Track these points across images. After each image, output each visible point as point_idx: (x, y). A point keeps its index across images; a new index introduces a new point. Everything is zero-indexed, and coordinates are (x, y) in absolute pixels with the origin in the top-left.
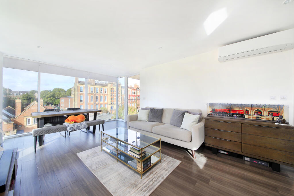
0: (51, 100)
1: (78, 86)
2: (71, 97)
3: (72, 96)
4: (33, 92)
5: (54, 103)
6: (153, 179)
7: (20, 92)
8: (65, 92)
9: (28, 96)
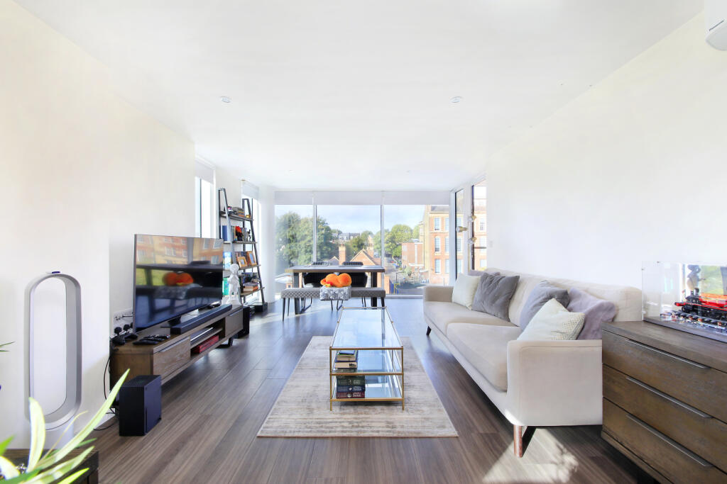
0: (389, 247)
1: (430, 218)
2: (418, 242)
3: (421, 238)
4: (368, 234)
5: (394, 254)
6: (343, 422)
7: (350, 235)
8: (411, 231)
9: (360, 240)
